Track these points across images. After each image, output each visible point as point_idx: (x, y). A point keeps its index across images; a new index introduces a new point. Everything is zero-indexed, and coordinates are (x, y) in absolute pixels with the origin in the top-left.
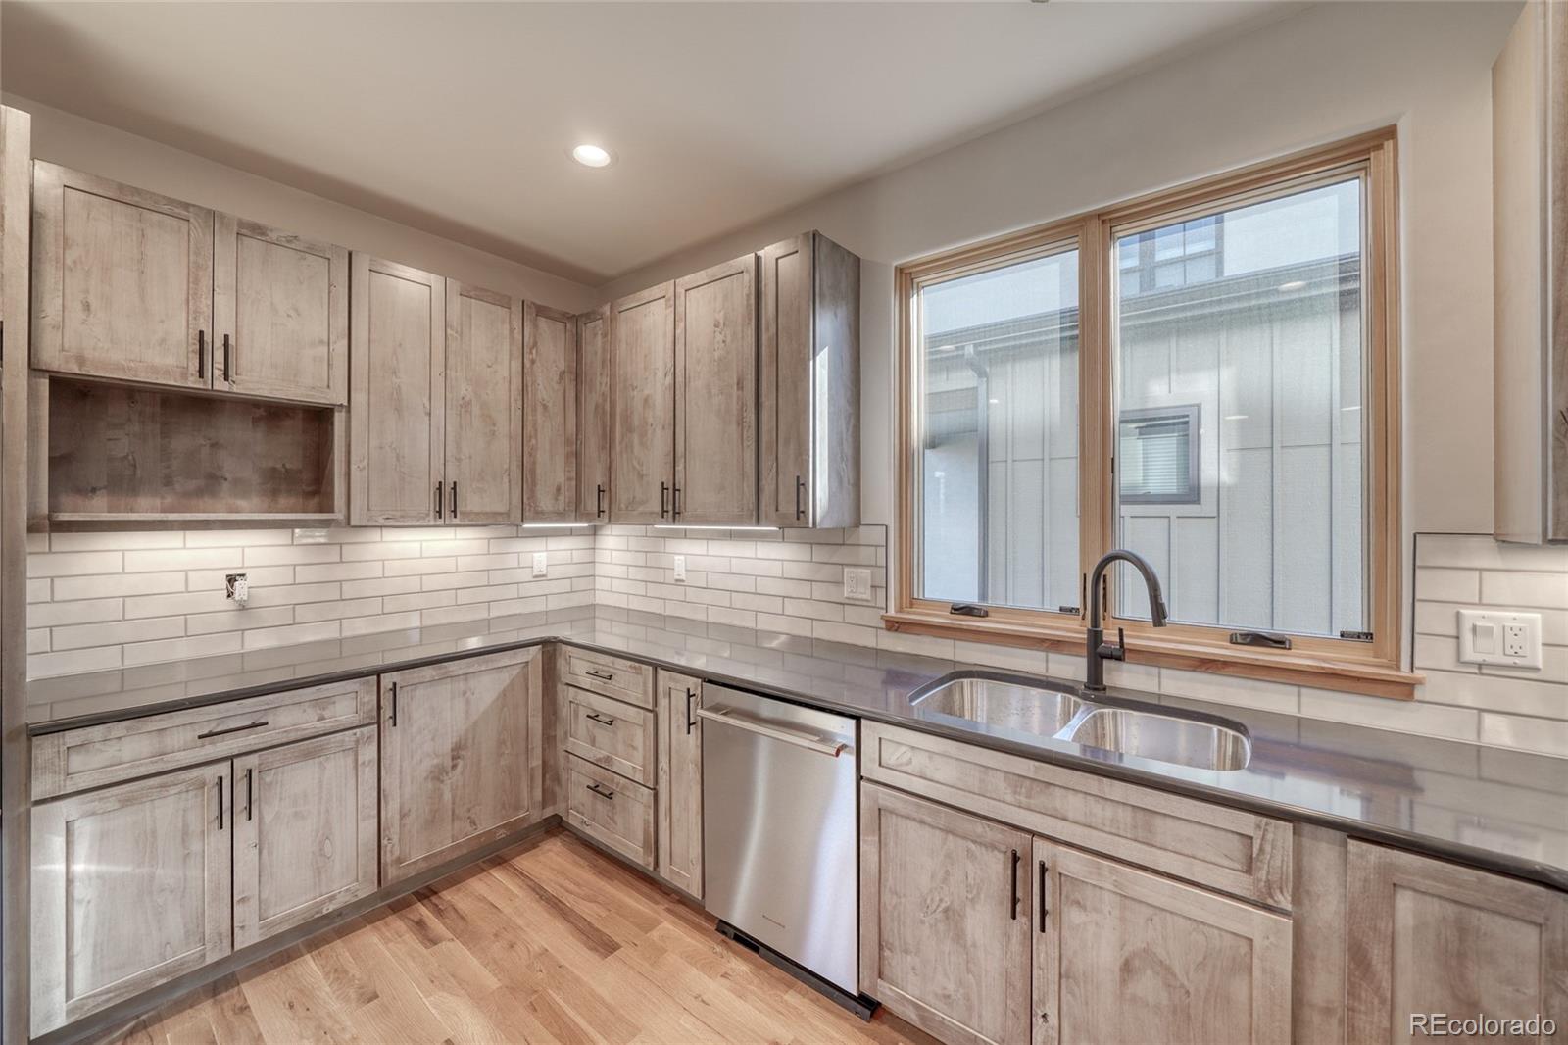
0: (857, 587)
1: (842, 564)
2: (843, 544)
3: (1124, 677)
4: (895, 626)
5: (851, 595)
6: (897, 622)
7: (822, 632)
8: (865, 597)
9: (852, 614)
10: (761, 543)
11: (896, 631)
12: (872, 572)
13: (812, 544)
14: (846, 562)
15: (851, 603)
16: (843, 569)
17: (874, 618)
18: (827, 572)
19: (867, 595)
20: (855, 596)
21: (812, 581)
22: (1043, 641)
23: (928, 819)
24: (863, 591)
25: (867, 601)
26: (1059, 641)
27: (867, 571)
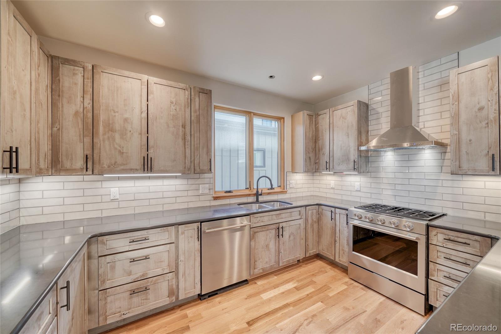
0: (204, 190)
1: (199, 184)
2: (199, 178)
3: (261, 199)
4: (216, 198)
5: (202, 193)
6: (217, 197)
7: (191, 205)
8: (207, 192)
9: (202, 198)
10: (165, 180)
11: (216, 200)
12: (209, 185)
13: (188, 179)
14: (200, 183)
15: (203, 195)
16: (199, 185)
17: (210, 197)
18: (194, 187)
19: (208, 192)
20: (204, 192)
21: (188, 190)
22: (247, 195)
23: (264, 230)
24: (206, 190)
25: (208, 193)
26: (250, 194)
27: (208, 185)
